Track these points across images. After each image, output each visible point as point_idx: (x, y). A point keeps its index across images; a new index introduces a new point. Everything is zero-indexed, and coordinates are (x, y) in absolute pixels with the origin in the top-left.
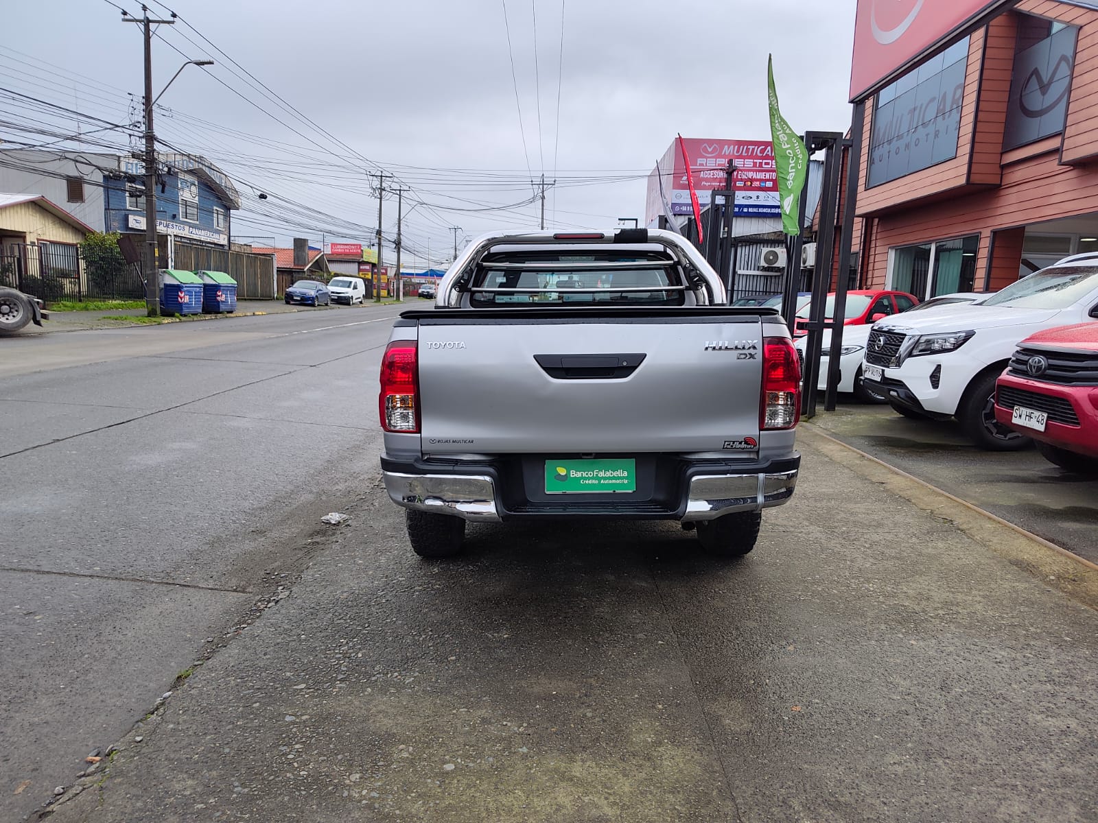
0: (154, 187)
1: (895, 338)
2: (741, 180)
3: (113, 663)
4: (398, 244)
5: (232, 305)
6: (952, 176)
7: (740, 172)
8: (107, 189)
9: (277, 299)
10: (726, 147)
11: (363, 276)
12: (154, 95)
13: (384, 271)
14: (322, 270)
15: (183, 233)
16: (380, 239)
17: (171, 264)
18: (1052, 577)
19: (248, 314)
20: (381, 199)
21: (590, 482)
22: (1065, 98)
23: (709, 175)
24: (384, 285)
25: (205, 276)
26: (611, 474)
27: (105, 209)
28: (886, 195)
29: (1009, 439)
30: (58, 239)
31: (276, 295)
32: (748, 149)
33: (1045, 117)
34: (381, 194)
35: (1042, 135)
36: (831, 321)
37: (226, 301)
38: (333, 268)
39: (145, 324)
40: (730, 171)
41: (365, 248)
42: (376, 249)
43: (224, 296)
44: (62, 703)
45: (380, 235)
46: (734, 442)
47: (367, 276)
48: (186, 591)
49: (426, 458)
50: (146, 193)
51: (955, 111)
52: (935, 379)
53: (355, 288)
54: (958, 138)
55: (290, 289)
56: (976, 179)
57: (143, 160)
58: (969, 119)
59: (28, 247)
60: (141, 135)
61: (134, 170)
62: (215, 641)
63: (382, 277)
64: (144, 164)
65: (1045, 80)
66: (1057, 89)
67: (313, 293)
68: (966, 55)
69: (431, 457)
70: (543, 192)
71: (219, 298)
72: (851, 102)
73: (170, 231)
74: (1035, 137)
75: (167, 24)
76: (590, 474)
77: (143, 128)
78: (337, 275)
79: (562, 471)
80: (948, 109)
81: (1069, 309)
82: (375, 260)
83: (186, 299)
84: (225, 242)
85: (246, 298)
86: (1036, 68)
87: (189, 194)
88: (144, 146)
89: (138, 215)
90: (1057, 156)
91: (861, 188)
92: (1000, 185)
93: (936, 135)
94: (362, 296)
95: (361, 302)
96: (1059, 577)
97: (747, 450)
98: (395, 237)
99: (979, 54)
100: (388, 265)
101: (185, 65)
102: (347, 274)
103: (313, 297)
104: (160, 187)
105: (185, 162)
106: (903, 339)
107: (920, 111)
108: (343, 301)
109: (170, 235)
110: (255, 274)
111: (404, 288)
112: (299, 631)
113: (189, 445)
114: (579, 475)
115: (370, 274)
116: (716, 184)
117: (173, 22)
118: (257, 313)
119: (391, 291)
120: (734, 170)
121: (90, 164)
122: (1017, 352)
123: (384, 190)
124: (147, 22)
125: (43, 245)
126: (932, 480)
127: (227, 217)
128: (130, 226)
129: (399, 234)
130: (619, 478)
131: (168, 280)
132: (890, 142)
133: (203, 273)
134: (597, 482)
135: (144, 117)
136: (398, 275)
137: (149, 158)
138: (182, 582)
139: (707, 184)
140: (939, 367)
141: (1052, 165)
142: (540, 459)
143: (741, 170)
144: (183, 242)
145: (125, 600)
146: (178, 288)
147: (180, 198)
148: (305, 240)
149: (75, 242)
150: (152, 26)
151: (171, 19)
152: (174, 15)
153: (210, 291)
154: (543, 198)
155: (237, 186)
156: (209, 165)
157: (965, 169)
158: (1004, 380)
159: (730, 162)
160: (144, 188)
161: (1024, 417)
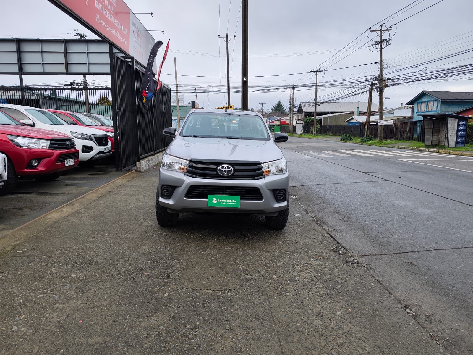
161: (68, 163)
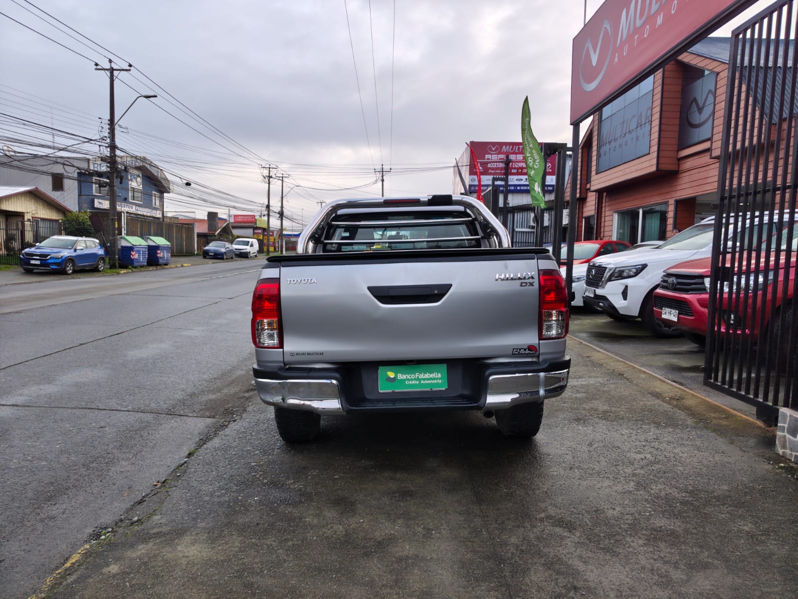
0: (115, 180)
1: (601, 269)
2: (515, 168)
3: (153, 448)
4: (281, 215)
5: (167, 260)
6: (647, 166)
7: (514, 163)
8: (80, 182)
9: (197, 255)
10: (504, 147)
11: (257, 238)
12: (116, 119)
13: (271, 233)
14: (227, 234)
15: (132, 210)
16: (269, 211)
17: (124, 232)
18: (667, 399)
19: (178, 266)
20: (269, 183)
21: (413, 382)
22: (712, 118)
23: (494, 165)
24: (271, 243)
25: (149, 240)
26: (429, 376)
27: (79, 195)
28: (609, 177)
29: (672, 330)
30: (46, 217)
31: (196, 252)
32: (519, 148)
33: (702, 128)
34: (269, 180)
35: (701, 139)
36: (565, 261)
37: (163, 257)
38: (236, 232)
39: (108, 274)
40: (507, 162)
41: (257, 217)
42: (266, 218)
43: (162, 253)
44: (133, 464)
45: (269, 208)
46: (520, 349)
47: (259, 237)
48: (182, 418)
49: (287, 367)
50: (109, 184)
51: (647, 124)
52: (625, 294)
53: (252, 246)
54: (650, 141)
55: (207, 248)
56: (663, 167)
57: (108, 163)
58: (656, 129)
59: (26, 222)
60: (107, 145)
61: (99, 168)
62: (204, 439)
63: (271, 238)
64: (108, 165)
65: (701, 105)
66: (707, 111)
67: (223, 250)
68: (652, 89)
69: (292, 366)
70: (382, 176)
71: (158, 255)
72: (571, 124)
73: (123, 209)
74: (696, 141)
75: (125, 72)
76: (413, 377)
77: (108, 140)
78: (239, 237)
79: (391, 375)
80: (643, 123)
81: (703, 249)
82: (265, 226)
83: (136, 256)
84: (160, 216)
85: (175, 254)
86: (695, 98)
87: (136, 183)
88: (109, 153)
89: (102, 199)
90: (709, 154)
91: (593, 173)
92: (678, 171)
93: (637, 139)
94: (256, 251)
95: (256, 256)
96: (671, 399)
97: (531, 355)
98: (279, 209)
99: (660, 89)
100: (274, 229)
101: (138, 98)
102: (245, 236)
103: (222, 253)
104: (119, 179)
105: (134, 162)
106: (605, 270)
107: (627, 123)
108: (244, 255)
109: (124, 213)
110: (182, 237)
111: (286, 245)
112: (251, 432)
113: (163, 346)
114: (404, 377)
115: (262, 236)
116: (499, 171)
117: (130, 70)
118: (184, 265)
119: (277, 247)
120: (510, 162)
121: (73, 166)
122: (664, 275)
123: (271, 177)
124: (112, 70)
125: (36, 221)
126: (619, 354)
127: (162, 199)
128: (95, 206)
129: (282, 207)
130: (434, 379)
131: (124, 243)
132: (610, 143)
133: (147, 238)
134: (418, 382)
135: (109, 133)
136: (281, 236)
137: (112, 160)
138: (179, 414)
139: (493, 172)
140: (626, 287)
141: (705, 158)
142: (374, 365)
143: (515, 162)
144: (132, 217)
145: (150, 421)
146: (130, 249)
147: (130, 186)
148: (216, 214)
149: (57, 218)
150: (115, 73)
151: (129, 68)
152: (130, 66)
153: (153, 250)
154: (383, 180)
155: (169, 177)
156: (150, 163)
157: (655, 161)
158: (659, 293)
159: (507, 157)
160: (108, 181)
161: (667, 313)
